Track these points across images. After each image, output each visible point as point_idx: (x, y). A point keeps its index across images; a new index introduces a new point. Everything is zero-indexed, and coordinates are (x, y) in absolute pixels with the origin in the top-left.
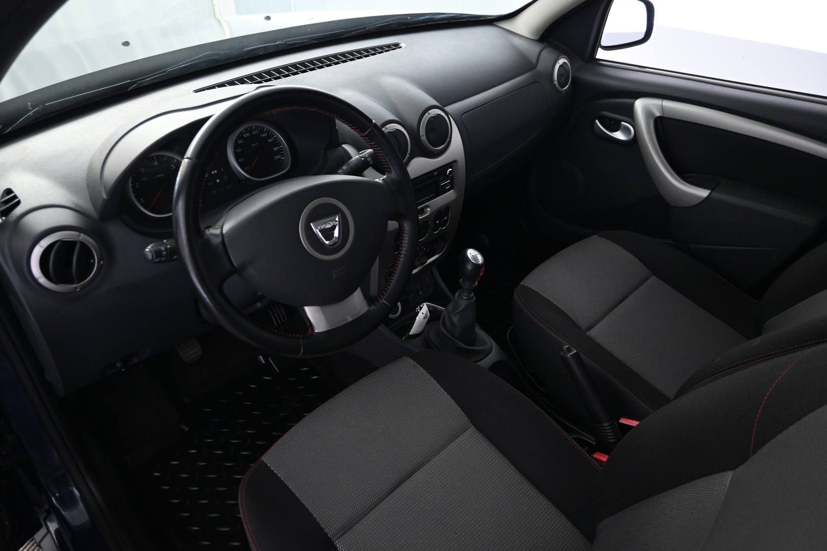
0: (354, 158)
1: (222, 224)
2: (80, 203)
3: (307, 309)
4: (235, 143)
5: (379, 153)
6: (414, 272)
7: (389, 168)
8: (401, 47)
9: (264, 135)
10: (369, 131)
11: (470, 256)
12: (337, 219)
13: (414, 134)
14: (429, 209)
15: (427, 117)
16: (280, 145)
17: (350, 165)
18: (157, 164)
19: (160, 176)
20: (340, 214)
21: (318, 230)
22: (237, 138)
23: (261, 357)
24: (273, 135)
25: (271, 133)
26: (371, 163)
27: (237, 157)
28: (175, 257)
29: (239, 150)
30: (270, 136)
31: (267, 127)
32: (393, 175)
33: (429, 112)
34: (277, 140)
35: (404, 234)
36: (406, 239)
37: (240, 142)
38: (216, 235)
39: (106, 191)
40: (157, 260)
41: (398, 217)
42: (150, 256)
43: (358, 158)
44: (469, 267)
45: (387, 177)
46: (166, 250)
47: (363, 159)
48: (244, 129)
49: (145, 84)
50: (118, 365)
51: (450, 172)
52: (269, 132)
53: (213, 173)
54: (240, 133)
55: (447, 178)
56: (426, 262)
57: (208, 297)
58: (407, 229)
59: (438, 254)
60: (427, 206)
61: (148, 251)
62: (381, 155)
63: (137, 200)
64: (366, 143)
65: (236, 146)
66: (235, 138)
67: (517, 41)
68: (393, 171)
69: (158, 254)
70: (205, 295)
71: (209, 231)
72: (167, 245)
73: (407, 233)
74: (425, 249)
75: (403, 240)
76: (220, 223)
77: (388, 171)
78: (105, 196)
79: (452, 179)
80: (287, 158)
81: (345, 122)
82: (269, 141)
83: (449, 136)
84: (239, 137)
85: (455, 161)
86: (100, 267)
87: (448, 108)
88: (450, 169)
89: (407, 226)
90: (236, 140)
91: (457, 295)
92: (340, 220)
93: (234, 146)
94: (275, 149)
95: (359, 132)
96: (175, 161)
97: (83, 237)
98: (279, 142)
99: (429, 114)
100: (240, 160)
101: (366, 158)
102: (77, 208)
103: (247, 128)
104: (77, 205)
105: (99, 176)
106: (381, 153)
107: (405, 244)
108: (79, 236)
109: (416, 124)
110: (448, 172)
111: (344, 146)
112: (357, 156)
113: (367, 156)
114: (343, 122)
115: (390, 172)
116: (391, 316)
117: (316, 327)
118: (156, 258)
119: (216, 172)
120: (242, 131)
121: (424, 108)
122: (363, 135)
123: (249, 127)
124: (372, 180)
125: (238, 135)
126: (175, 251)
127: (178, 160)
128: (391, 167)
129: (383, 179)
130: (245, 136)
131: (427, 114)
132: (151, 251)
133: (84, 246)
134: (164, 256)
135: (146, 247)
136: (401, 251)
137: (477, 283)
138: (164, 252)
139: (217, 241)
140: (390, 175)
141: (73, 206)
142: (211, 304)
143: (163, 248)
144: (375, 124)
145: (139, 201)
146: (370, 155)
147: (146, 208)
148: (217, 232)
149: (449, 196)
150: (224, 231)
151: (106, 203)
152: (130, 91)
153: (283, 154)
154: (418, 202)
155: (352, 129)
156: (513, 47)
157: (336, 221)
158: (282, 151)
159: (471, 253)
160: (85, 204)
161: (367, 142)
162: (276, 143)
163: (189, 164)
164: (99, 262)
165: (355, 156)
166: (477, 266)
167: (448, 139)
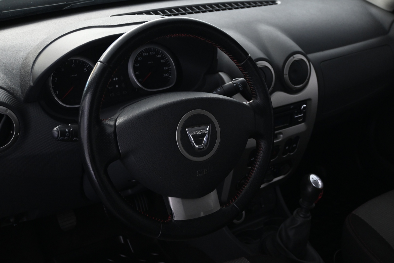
0: (227, 84)
1: (116, 117)
2: (12, 86)
3: (170, 198)
4: (135, 59)
5: (249, 81)
6: (262, 186)
7: (256, 94)
8: (277, 4)
9: (159, 56)
10: (244, 62)
11: (311, 180)
12: (208, 129)
13: (279, 71)
14: (282, 136)
15: (291, 59)
16: (170, 66)
17: (224, 88)
18: (74, 66)
19: (74, 75)
20: (210, 125)
21: (191, 135)
22: (138, 55)
23: (121, 238)
24: (166, 58)
25: (165, 56)
26: (241, 89)
27: (135, 70)
28: (75, 139)
29: (138, 65)
30: (164, 57)
31: (162, 50)
32: (258, 101)
33: (295, 56)
34: (168, 62)
35: (260, 150)
36: (261, 155)
37: (139, 59)
38: (110, 126)
39: (33, 80)
40: (61, 138)
41: (257, 136)
42: (56, 134)
43: (230, 84)
44: (310, 190)
45: (253, 101)
46: (69, 131)
47: (235, 85)
48: (145, 50)
49: (76, 7)
50: (12, 220)
51: (304, 107)
52: (163, 54)
53: (114, 79)
54: (141, 52)
55: (300, 112)
56: (272, 180)
57: (94, 174)
58: (263, 147)
59: (284, 175)
60: (281, 133)
61: (55, 130)
62: (252, 83)
63: (54, 91)
64: (240, 72)
65: (136, 62)
66: (136, 55)
67: (374, 11)
68: (259, 98)
69: (62, 133)
70: (92, 172)
71: (105, 121)
72: (71, 128)
73: (263, 150)
74: (273, 169)
75: (258, 156)
76: (115, 117)
77: (254, 97)
78: (32, 84)
79: (305, 114)
80: (174, 77)
81: (226, 52)
82: (162, 61)
83: (308, 77)
84: (139, 55)
85: (309, 100)
86: (16, 137)
87: (310, 56)
88: (305, 106)
89: (263, 145)
90: (136, 57)
91: (295, 212)
92: (210, 130)
93: (135, 61)
94: (166, 68)
95: (236, 62)
96: (88, 66)
97: (9, 112)
98: (169, 64)
99: (294, 58)
100: (137, 73)
101: (237, 85)
102: (9, 90)
103: (147, 49)
104: (10, 87)
105: (31, 67)
106: (251, 82)
107: (259, 159)
108: (6, 111)
109: (281, 64)
110: (302, 107)
111: (221, 74)
112: (231, 82)
113: (239, 83)
114: (224, 52)
115: (256, 98)
116: (235, 221)
117: (175, 216)
118: (60, 137)
119: (117, 79)
120: (143, 51)
121: (290, 52)
122: (239, 65)
123: (149, 49)
124: (241, 102)
125: (139, 53)
126: (77, 133)
127: (90, 65)
128: (258, 94)
129: (249, 103)
130: (144, 54)
131: (292, 57)
132: (57, 131)
133: (8, 118)
134: (66, 136)
135: (54, 127)
136: (254, 167)
137: (314, 205)
138: (67, 133)
139: (110, 130)
140: (256, 100)
141: (7, 88)
142: (96, 181)
143: (67, 130)
144: (250, 57)
145: (55, 92)
146: (242, 82)
147: (59, 99)
148: (112, 123)
149: (300, 127)
150: (117, 124)
151: (32, 89)
152: (65, 10)
153: (171, 73)
154: (276, 128)
155: (231, 58)
156: (370, 15)
157: (207, 130)
158: (171, 71)
159: (313, 177)
160: (16, 88)
161: (242, 71)
162: (167, 63)
163: (101, 66)
164: (16, 134)
165: (228, 83)
166: (316, 189)
167: (307, 80)
